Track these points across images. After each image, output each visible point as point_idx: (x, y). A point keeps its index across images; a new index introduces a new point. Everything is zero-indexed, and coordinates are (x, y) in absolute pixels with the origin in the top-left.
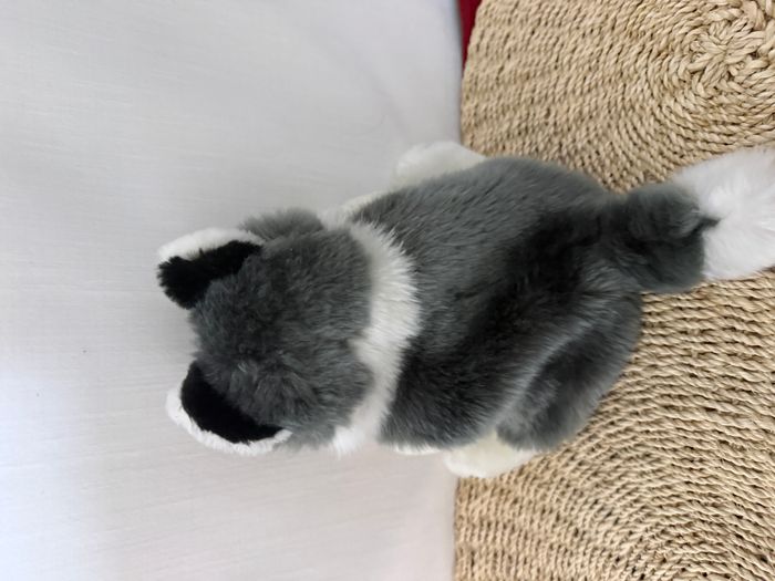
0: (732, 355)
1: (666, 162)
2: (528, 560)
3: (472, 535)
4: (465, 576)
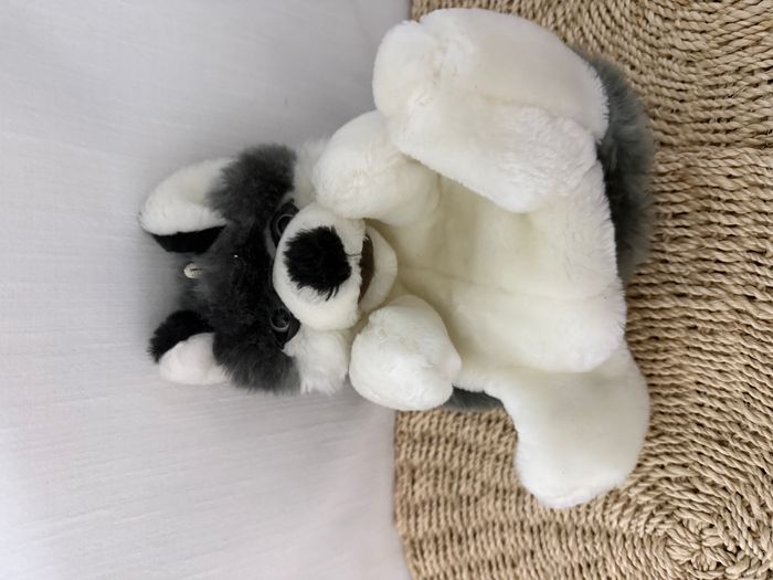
0: (707, 237)
1: (641, 44)
2: (472, 474)
3: (414, 451)
4: (406, 495)
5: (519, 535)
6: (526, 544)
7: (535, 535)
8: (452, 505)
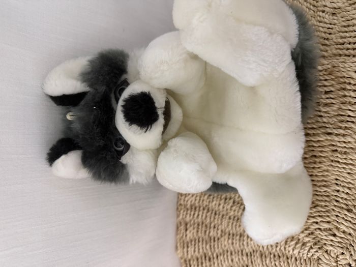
0: (344, 103)
1: (308, 5)
2: (216, 226)
3: (187, 214)
4: (182, 237)
5: (240, 257)
6: (244, 262)
7: (249, 257)
8: (206, 241)
